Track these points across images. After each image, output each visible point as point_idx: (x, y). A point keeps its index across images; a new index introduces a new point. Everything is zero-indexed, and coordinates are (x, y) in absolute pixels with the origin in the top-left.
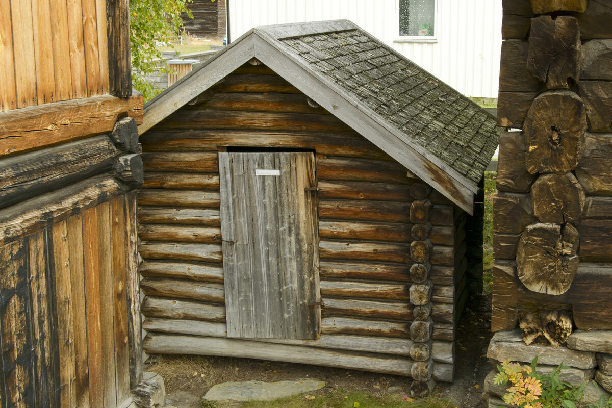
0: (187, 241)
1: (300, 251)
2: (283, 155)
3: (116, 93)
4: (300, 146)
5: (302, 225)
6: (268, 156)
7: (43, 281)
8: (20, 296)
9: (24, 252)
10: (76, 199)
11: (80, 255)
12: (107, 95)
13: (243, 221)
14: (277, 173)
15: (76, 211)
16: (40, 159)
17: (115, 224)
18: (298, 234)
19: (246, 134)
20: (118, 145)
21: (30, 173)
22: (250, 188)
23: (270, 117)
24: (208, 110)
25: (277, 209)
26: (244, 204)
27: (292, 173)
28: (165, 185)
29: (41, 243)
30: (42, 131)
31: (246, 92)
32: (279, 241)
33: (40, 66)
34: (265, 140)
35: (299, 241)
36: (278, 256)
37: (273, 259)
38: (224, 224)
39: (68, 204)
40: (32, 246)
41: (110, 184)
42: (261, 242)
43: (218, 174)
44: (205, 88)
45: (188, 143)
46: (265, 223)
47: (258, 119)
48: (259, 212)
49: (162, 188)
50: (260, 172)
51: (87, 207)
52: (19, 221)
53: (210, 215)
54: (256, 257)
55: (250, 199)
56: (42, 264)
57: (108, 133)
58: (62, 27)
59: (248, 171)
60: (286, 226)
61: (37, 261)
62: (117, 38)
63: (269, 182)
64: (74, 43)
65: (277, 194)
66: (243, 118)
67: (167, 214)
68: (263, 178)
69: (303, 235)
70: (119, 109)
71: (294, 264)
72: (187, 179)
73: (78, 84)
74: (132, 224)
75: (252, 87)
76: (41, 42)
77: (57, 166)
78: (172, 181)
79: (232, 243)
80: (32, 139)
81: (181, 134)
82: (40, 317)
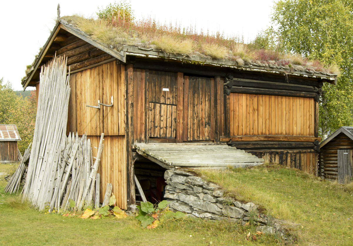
0: (332, 167)
1: (351, 168)
2: (348, 150)
3: (315, 136)
4: (351, 148)
5: (352, 163)
6: (346, 150)
7: (299, 161)
8: (294, 161)
9: (296, 156)
10: (306, 151)
11: (306, 159)
12: (314, 136)
13: (341, 163)
14: (347, 153)
15: (305, 152)
16: (300, 143)
17: (313, 157)
18: (351, 165)
19: (342, 146)
20: (315, 144)
21: (298, 144)
22: (343, 156)
23: (346, 143)
24: (336, 142)
25: (347, 160)
26: (342, 160)
27: (350, 153)
28: (329, 156)
29: (299, 155)
30: (300, 139)
31: (343, 139)
32: (348, 166)
33: (301, 130)
34: (345, 147)
35: (351, 166)
36: (347, 169)
37: (346, 170)
38: (338, 163)
39: (304, 151)
40: (297, 155)
41: (312, 150)
42: (344, 167)
43: (337, 154)
44: (334, 137)
45: (333, 148)
46: (345, 163)
47: (344, 144)
48: (344, 161)
49: (328, 157)
50: (344, 153)
51: (307, 152)
52: (295, 151)
53: (336, 162)
54: (344, 170)
55: (343, 158)
56: (299, 158)
57: (313, 142)
58: (305, 125)
59: (342, 153)
60: (349, 164)
61: (298, 157)
62: (316, 127)
63: (346, 155)
64: (308, 127)
65: (347, 158)
66: (342, 143)
67: (329, 162)
68: (345, 154)
69: (352, 165)
70: (315, 139)
71: (350, 171)
72: (332, 155)
73: (308, 134)
74: (317, 158)
75: (343, 138)
76: (301, 127)
77: (302, 145)
78: (330, 155)
79: (339, 167)
80: (298, 140)
81: (331, 147)
82: (298, 166)
